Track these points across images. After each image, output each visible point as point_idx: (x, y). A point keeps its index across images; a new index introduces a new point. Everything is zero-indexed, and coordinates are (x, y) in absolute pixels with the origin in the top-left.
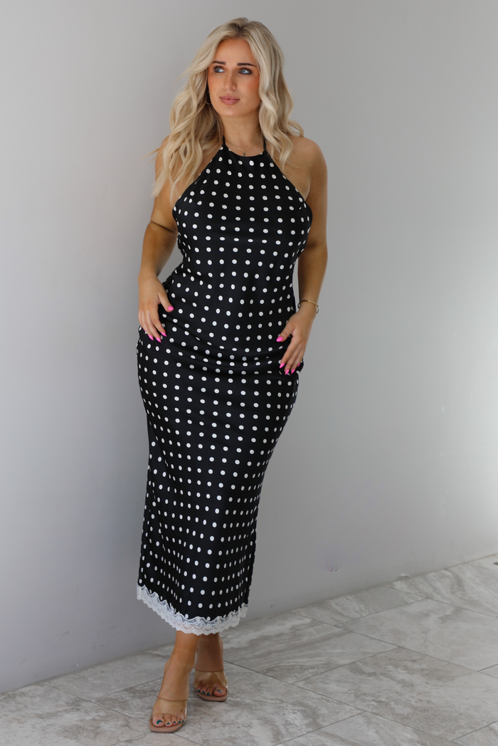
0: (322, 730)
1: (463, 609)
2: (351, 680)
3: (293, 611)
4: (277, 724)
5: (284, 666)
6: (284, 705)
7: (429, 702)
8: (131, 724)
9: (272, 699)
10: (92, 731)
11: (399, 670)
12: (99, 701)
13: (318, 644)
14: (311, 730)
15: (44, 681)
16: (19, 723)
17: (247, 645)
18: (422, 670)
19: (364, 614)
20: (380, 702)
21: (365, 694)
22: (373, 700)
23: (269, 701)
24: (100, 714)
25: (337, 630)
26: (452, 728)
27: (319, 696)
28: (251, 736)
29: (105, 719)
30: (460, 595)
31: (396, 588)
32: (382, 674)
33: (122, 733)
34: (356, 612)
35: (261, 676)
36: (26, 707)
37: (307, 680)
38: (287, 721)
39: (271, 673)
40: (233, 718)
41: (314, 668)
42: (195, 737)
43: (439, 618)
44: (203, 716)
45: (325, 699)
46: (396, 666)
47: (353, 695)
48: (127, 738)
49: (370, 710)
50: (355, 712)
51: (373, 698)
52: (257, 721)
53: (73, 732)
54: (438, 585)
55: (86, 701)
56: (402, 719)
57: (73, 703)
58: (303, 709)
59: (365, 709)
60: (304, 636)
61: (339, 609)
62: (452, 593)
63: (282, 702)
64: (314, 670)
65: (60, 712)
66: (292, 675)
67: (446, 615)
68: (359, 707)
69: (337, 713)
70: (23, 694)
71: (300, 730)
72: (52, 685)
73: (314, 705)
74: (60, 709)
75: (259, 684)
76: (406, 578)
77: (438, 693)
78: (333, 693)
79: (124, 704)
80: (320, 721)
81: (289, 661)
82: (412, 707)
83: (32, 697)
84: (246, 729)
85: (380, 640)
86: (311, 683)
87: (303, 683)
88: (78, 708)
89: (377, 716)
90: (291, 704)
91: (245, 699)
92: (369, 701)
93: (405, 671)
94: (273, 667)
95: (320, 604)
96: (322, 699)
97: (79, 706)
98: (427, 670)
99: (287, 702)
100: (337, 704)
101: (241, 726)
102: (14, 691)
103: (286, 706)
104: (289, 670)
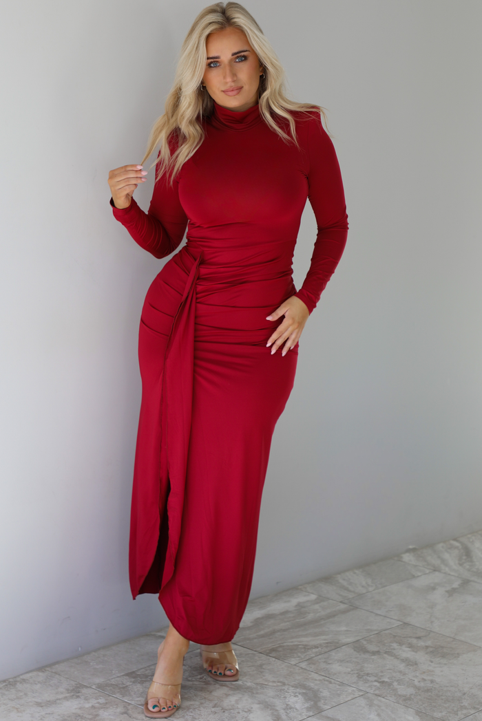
0: (323, 713)
1: (471, 581)
2: (354, 660)
3: (300, 587)
4: (277, 708)
5: (288, 646)
6: (286, 688)
7: (432, 681)
8: (130, 712)
9: (274, 682)
10: (91, 719)
11: (404, 648)
12: (100, 686)
13: (323, 622)
14: (311, 714)
15: (47, 666)
16: (18, 712)
17: (251, 624)
18: (427, 647)
19: (370, 589)
20: (383, 682)
21: (368, 674)
22: (375, 681)
23: (270, 684)
24: (100, 701)
25: (342, 606)
26: (455, 709)
27: (322, 678)
29: (104, 706)
30: (468, 567)
31: (404, 560)
32: (386, 653)
34: (363, 587)
35: (264, 657)
36: (26, 694)
37: (310, 661)
38: (287, 705)
39: (274, 654)
40: (233, 703)
41: (318, 647)
43: (447, 591)
44: (203, 701)
45: (327, 681)
46: (401, 644)
47: (356, 675)
49: (372, 691)
50: (357, 694)
51: (376, 678)
52: (258, 706)
54: (446, 556)
55: (87, 687)
56: (405, 700)
57: (73, 690)
58: (304, 691)
59: (368, 690)
60: (309, 613)
61: (345, 583)
62: (461, 565)
63: (284, 684)
64: (317, 650)
65: (59, 699)
66: (295, 655)
67: (453, 588)
68: (361, 688)
69: (339, 695)
70: (24, 681)
71: (300, 714)
72: (54, 671)
73: (316, 688)
74: (60, 696)
75: (261, 666)
76: (414, 550)
77: (442, 671)
78: (335, 674)
79: (124, 690)
80: (321, 704)
81: (293, 640)
82: (415, 687)
83: (32, 684)
84: (246, 715)
85: (385, 617)
86: (314, 664)
87: (305, 663)
88: (78, 694)
89: (380, 698)
90: (293, 687)
91: (246, 682)
92: (372, 681)
93: (408, 649)
94: (276, 648)
95: (327, 579)
96: (325, 680)
97: (79, 692)
98: (432, 647)
99: (289, 685)
100: (339, 685)
101: (240, 711)
102: (15, 677)
103: (288, 689)
104: (293, 650)
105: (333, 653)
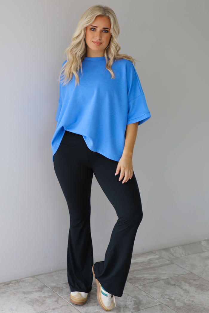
0: (139, 311)
2: (163, 287)
3: (153, 252)
5: (138, 278)
7: (193, 301)
8: (59, 301)
10: (41, 302)
11: (187, 284)
12: (52, 288)
13: (156, 268)
18: (196, 285)
20: (171, 299)
21: (166, 295)
22: (168, 298)
24: (49, 294)
25: (168, 262)
27: (146, 294)
29: (49, 297)
31: (202, 244)
32: (178, 285)
33: (53, 305)
34: (180, 254)
36: (21, 287)
37: (144, 286)
38: (126, 305)
46: (185, 282)
47: (161, 295)
48: (54, 307)
49: (165, 303)
50: (158, 304)
53: (33, 302)
55: (47, 287)
56: (177, 309)
57: (41, 288)
58: (136, 300)
59: (163, 302)
60: (152, 264)
61: (173, 252)
63: (128, 295)
64: (149, 281)
65: (33, 291)
66: (139, 282)
68: (161, 301)
69: (150, 303)
70: (24, 281)
73: (141, 299)
74: (34, 290)
76: (207, 240)
77: (199, 297)
78: (152, 293)
79: (61, 290)
80: (140, 307)
81: (141, 275)
82: (184, 303)
83: (26, 283)
85: (184, 269)
86: (145, 287)
87: (142, 286)
88: (42, 290)
89: (167, 307)
90: (132, 297)
92: (166, 298)
93: (188, 285)
94: (132, 278)
95: (166, 249)
96: (146, 295)
97: (42, 289)
98: (198, 285)
99: (130, 296)
100: (152, 299)
102: (21, 279)
103: (129, 298)
104: (139, 280)
105: (155, 283)
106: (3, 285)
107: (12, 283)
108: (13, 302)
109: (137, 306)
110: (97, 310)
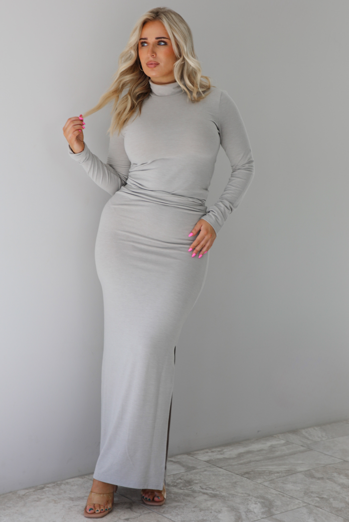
0: (274, 517)
2: (304, 482)
3: (274, 436)
4: (240, 511)
5: (258, 471)
6: (250, 498)
8: (133, 507)
9: (242, 493)
11: (342, 476)
13: (286, 457)
14: (265, 516)
15: (86, 475)
16: (55, 503)
17: (235, 456)
19: (324, 439)
20: (322, 498)
21: (312, 492)
22: (317, 497)
23: (239, 495)
25: (302, 448)
27: (277, 493)
28: (218, 519)
32: (328, 479)
33: (124, 513)
34: (319, 437)
35: (239, 477)
36: (65, 492)
37: (272, 481)
38: (248, 509)
39: (246, 476)
40: (209, 505)
41: (279, 473)
42: (176, 518)
44: (187, 503)
45: (281, 495)
46: (339, 474)
47: (303, 492)
48: (126, 516)
49: (313, 504)
50: (302, 505)
52: (225, 509)
56: (337, 511)
58: (263, 501)
59: (310, 503)
60: (277, 451)
61: (307, 435)
63: (249, 495)
64: (278, 474)
66: (262, 477)
68: (306, 501)
69: (288, 505)
70: (67, 483)
71: (257, 516)
72: (90, 478)
73: (272, 499)
75: (236, 483)
78: (288, 491)
80: (273, 510)
81: (262, 467)
82: (346, 502)
83: (72, 486)
84: (216, 514)
85: (331, 456)
86: (274, 483)
87: (268, 482)
89: (318, 509)
90: (255, 497)
91: (222, 492)
92: (314, 497)
93: (345, 477)
94: (249, 472)
96: (279, 494)
99: (252, 496)
100: (290, 498)
101: (213, 512)
103: (251, 499)
104: (261, 474)
105: (289, 477)
106: (34, 490)
107: (48, 487)
108: (55, 513)
109: (267, 509)
110: (201, 518)
